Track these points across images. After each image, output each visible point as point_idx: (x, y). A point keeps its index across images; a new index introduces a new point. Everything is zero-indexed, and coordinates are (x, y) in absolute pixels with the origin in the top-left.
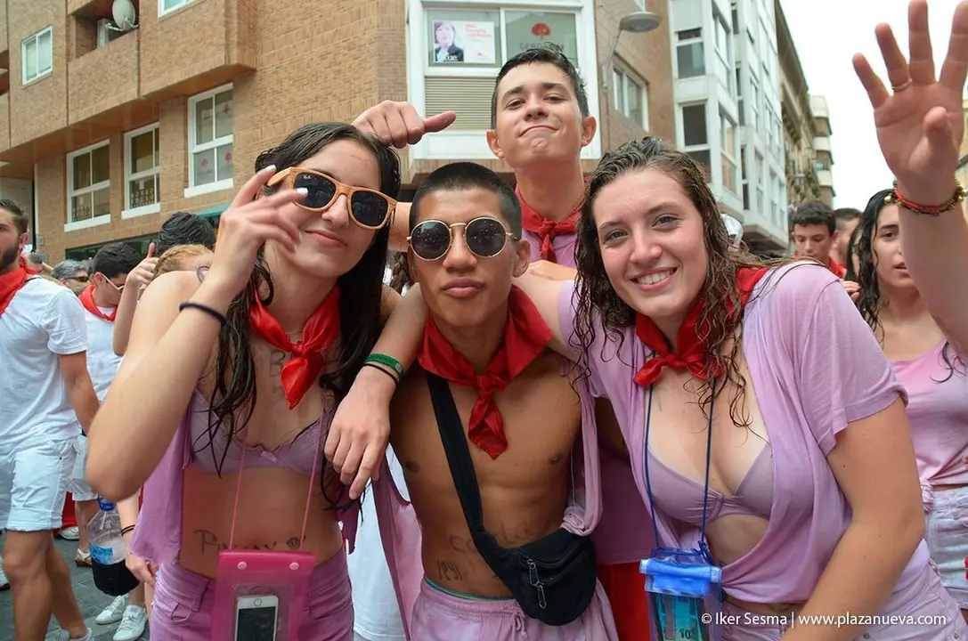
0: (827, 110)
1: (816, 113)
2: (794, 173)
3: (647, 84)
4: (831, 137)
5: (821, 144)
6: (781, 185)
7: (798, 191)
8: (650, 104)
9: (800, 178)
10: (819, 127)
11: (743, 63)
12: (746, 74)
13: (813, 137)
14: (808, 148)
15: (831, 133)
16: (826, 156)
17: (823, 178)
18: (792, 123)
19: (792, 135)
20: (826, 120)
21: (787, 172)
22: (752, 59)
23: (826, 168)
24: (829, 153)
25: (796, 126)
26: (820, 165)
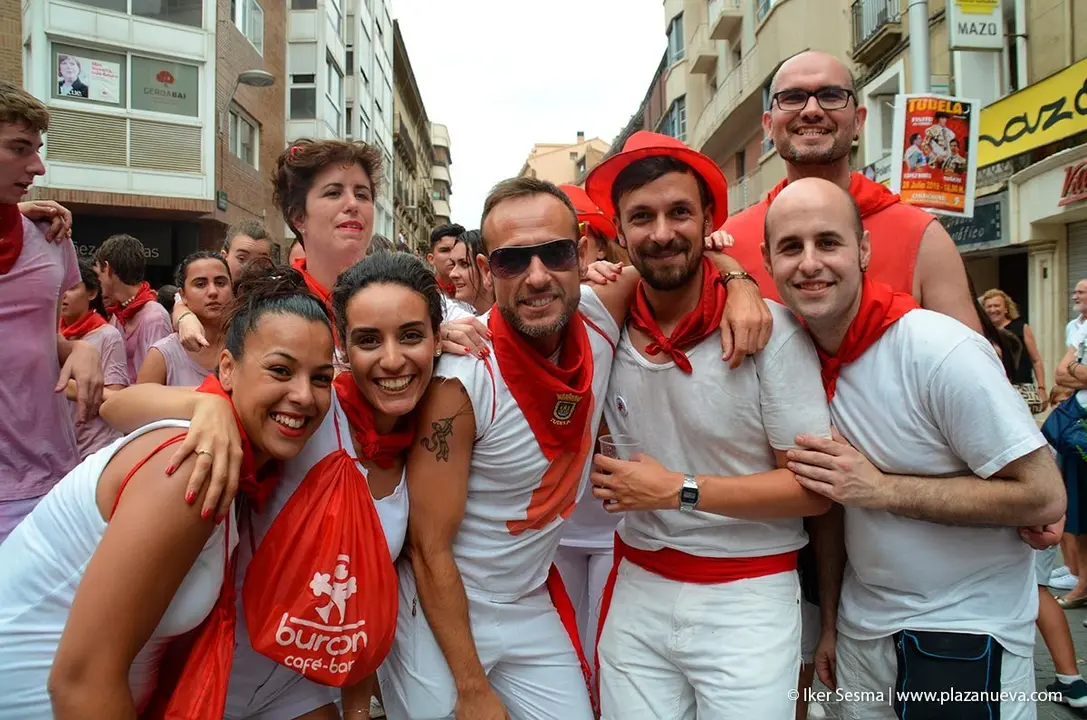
0: (448, 140)
1: (435, 141)
2: (407, 204)
3: (260, 125)
4: (451, 166)
5: (439, 173)
6: (388, 217)
7: (410, 221)
8: (261, 144)
9: (413, 210)
10: (439, 155)
11: (356, 102)
12: (357, 114)
13: (431, 167)
14: (425, 178)
15: (450, 163)
16: (444, 186)
17: (439, 208)
18: (406, 153)
19: (407, 165)
20: (446, 150)
21: (396, 204)
22: (365, 100)
23: (443, 198)
24: (447, 184)
25: (411, 156)
26: (436, 195)
